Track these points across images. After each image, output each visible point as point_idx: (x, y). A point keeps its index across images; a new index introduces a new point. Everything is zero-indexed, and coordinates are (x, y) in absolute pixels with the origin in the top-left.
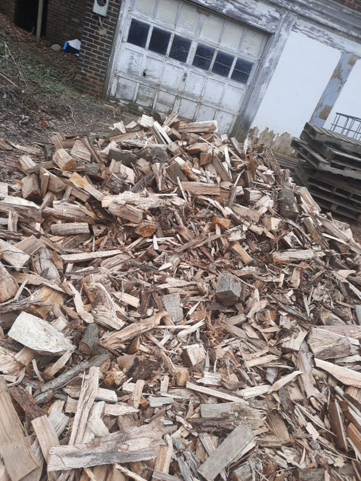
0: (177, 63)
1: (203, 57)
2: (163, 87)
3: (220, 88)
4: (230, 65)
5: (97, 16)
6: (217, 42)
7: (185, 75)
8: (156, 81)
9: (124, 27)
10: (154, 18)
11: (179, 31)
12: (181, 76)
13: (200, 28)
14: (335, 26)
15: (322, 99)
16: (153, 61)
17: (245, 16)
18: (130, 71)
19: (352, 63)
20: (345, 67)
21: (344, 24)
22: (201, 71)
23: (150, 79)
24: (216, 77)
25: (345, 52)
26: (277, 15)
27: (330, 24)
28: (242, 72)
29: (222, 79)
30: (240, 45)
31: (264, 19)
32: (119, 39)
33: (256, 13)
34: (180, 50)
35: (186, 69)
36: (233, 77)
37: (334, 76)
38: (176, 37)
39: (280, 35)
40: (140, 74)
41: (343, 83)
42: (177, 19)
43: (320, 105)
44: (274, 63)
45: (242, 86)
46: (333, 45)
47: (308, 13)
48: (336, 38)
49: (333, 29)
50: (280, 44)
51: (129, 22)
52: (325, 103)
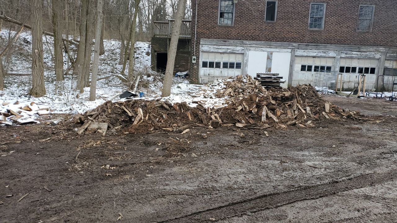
0: (218, 69)
1: (225, 65)
2: (215, 76)
3: (233, 72)
4: (234, 65)
5: (193, 64)
6: (228, 60)
7: (221, 71)
8: (213, 76)
9: (201, 64)
10: (209, 59)
11: (216, 60)
12: (220, 72)
13: (222, 58)
14: (262, 46)
15: (267, 66)
16: (211, 71)
17: (234, 51)
18: (204, 75)
19: (272, 54)
20: (270, 55)
21: (264, 45)
22: (226, 69)
23: (211, 75)
24: (231, 69)
25: (268, 52)
26: (244, 48)
27: (260, 46)
28: (238, 66)
29: (233, 69)
30: (235, 59)
31: (240, 51)
32: (200, 67)
33: (237, 50)
34: (218, 65)
35: (221, 70)
36: (236, 68)
37: (267, 59)
38: (216, 62)
39: (246, 53)
40: (208, 75)
41: (271, 60)
42: (215, 58)
43: (267, 68)
44: (247, 61)
45: (240, 69)
46: (264, 51)
47: (252, 46)
48: (264, 49)
49: (262, 47)
50: (247, 55)
51: (202, 62)
52: (268, 67)
